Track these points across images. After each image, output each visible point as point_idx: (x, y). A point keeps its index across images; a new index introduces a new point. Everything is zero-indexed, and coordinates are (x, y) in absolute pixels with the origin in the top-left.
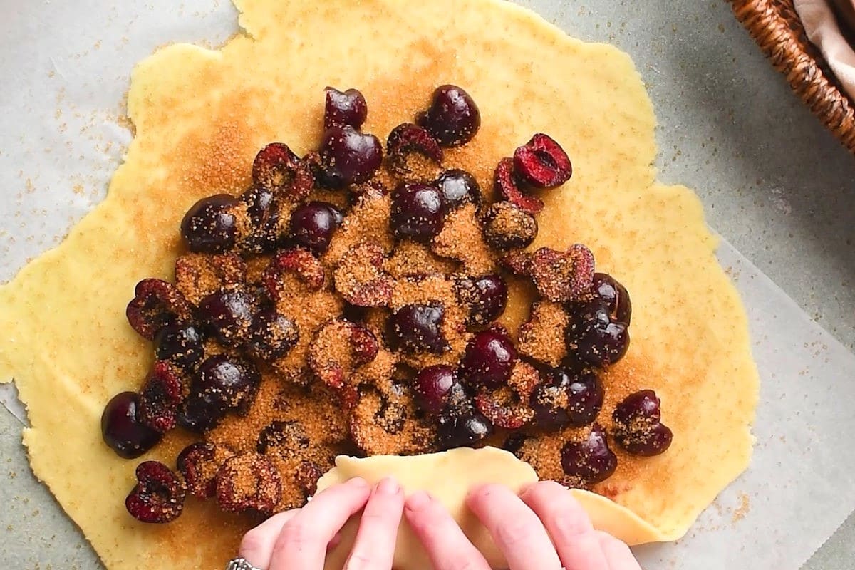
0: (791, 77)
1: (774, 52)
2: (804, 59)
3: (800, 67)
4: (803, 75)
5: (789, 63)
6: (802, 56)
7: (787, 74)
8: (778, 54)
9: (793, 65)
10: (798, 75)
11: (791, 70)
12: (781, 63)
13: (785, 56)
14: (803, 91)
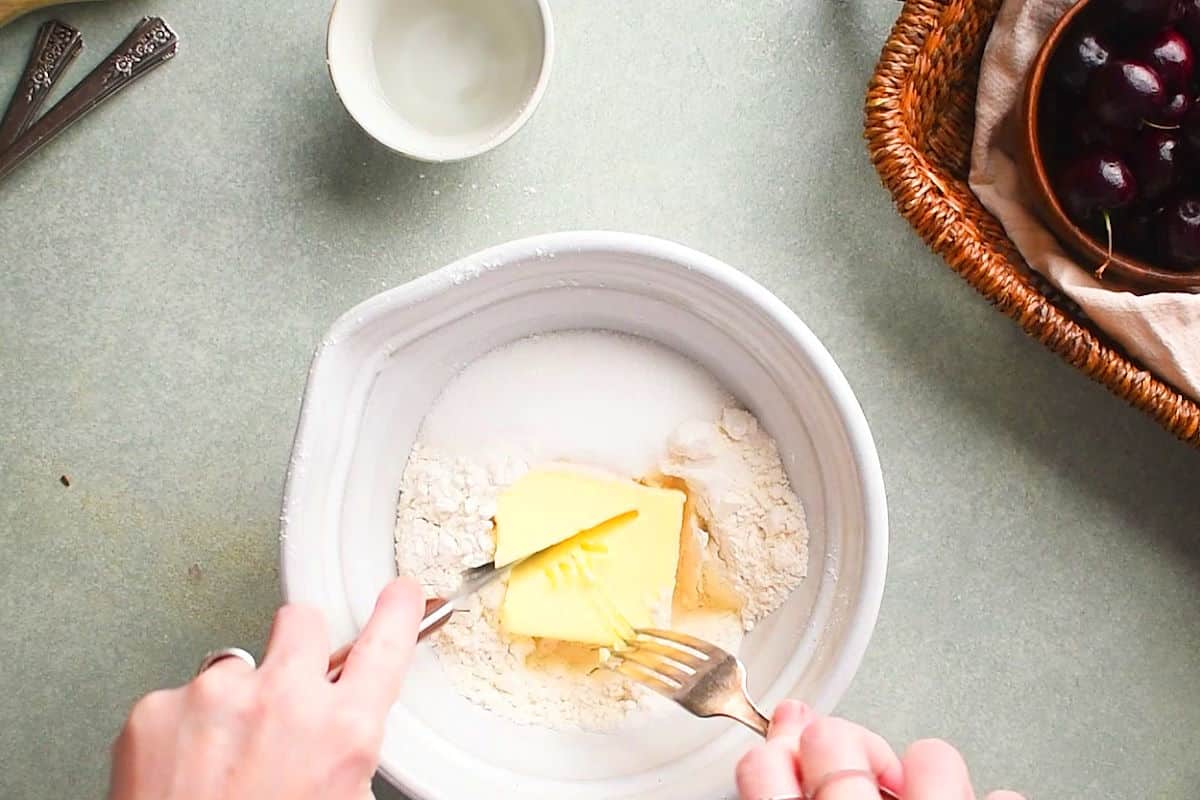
0: (1022, 321)
1: (999, 299)
2: (1033, 299)
3: (1031, 308)
4: (1036, 317)
5: (1018, 308)
6: (1030, 296)
7: (1018, 319)
8: (1004, 301)
9: (1024, 306)
10: (1029, 319)
11: (1021, 314)
12: (1009, 307)
13: (1012, 299)
14: (1039, 334)
